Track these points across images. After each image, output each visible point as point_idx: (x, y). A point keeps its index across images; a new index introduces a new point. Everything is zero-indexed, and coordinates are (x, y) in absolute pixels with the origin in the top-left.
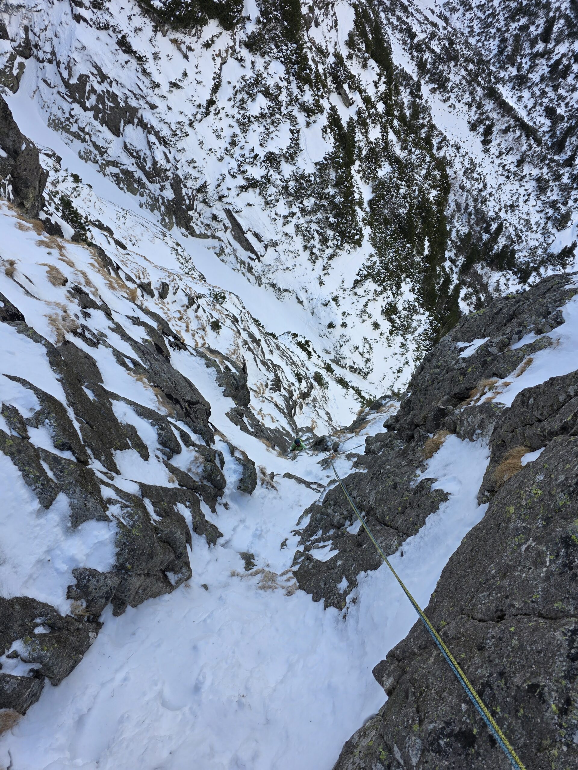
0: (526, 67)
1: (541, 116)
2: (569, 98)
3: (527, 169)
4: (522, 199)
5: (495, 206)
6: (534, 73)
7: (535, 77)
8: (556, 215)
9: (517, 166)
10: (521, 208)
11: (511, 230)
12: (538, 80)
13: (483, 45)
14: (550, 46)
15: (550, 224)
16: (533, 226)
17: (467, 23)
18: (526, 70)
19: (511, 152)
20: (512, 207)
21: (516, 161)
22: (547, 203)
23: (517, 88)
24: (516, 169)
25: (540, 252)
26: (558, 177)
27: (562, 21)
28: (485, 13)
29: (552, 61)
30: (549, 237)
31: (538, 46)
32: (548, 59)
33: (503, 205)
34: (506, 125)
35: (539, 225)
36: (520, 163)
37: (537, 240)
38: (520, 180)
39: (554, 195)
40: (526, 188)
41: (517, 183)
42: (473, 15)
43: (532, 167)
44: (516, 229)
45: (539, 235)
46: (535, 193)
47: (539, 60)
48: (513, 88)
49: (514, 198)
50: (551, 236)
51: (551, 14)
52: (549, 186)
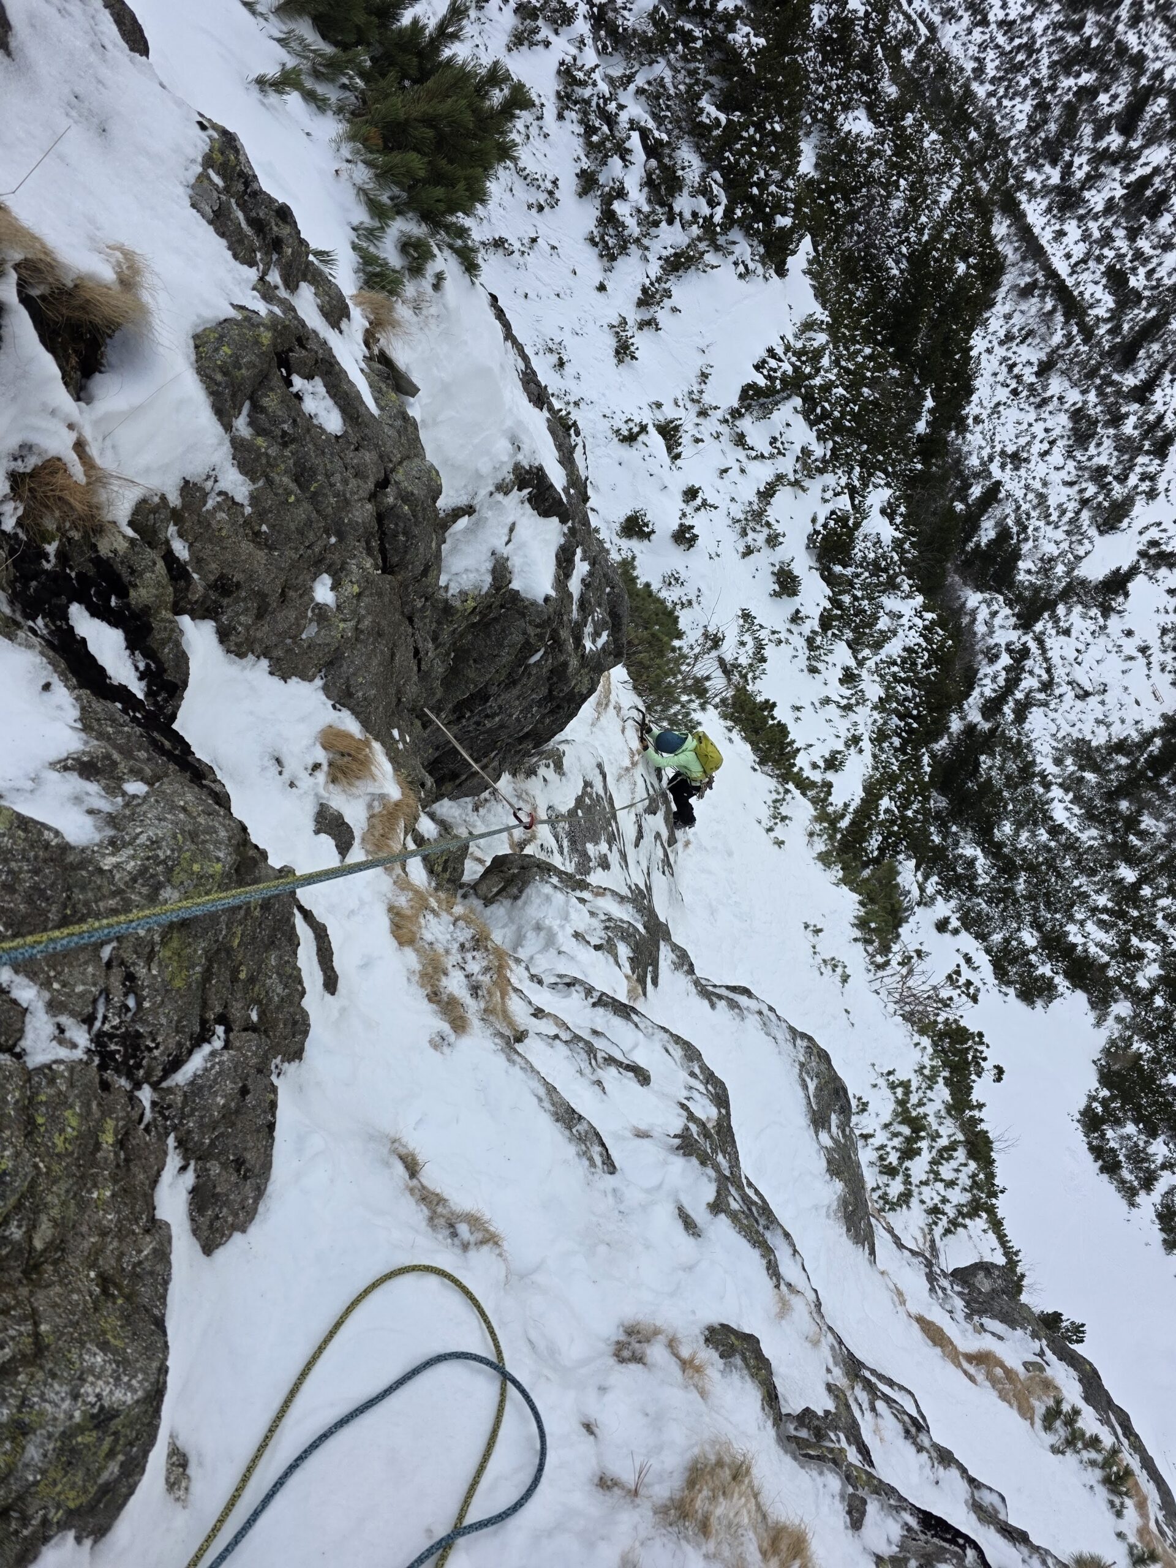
0: (1080, 175)
1: (1096, 283)
2: (1155, 261)
3: (1056, 385)
4: (1037, 448)
5: (981, 448)
6: (1094, 192)
7: (1096, 199)
8: (1101, 498)
9: (1038, 374)
10: (1032, 466)
11: (1009, 508)
12: (1100, 207)
13: (1000, 103)
14: (1134, 145)
15: (1085, 515)
16: (1051, 510)
17: (973, 50)
18: (1079, 181)
19: (1029, 340)
20: (1016, 459)
21: (1036, 362)
22: (1085, 468)
23: (1055, 211)
24: (1033, 379)
25: (1060, 569)
26: (1116, 420)
27: (1163, 102)
28: (1012, 40)
29: (1132, 178)
30: (1080, 542)
31: (1108, 139)
32: (1126, 170)
33: (998, 449)
34: (1028, 279)
35: (1063, 512)
36: (1044, 369)
37: (1057, 543)
38: (1039, 406)
39: (1103, 454)
40: (1049, 425)
41: (1032, 409)
42: (987, 37)
43: (1067, 384)
44: (1018, 508)
45: (1060, 535)
46: (1065, 442)
47: (1107, 166)
48: (1049, 210)
49: (1022, 441)
50: (1086, 541)
51: (1144, 81)
52: (1096, 433)
